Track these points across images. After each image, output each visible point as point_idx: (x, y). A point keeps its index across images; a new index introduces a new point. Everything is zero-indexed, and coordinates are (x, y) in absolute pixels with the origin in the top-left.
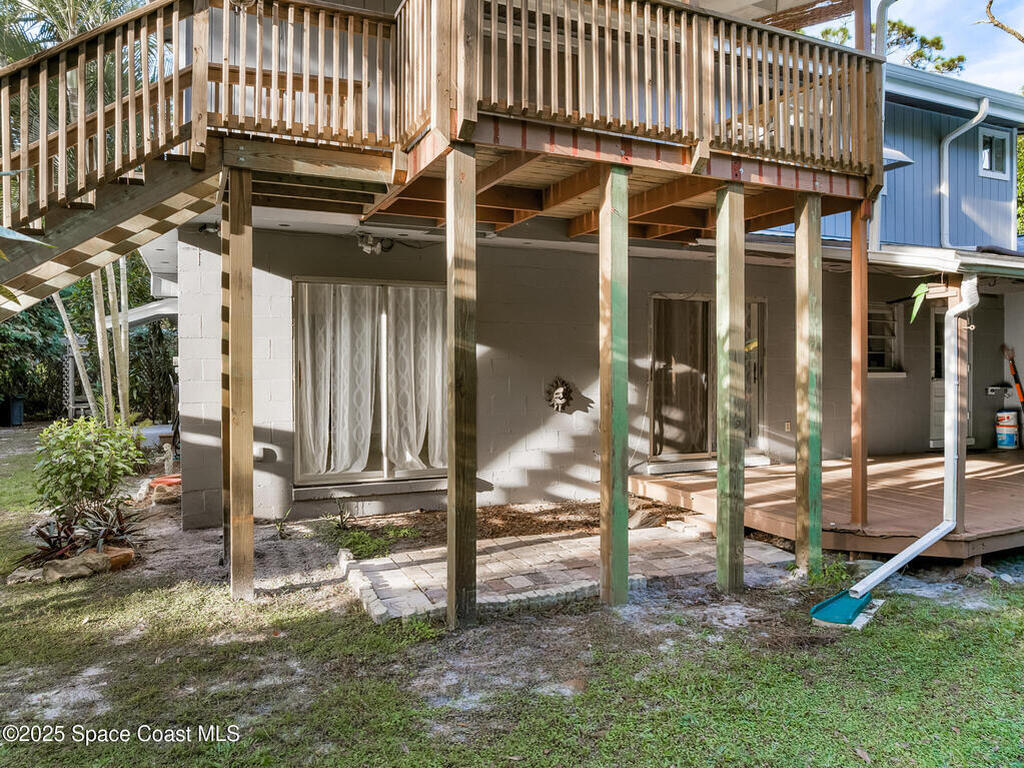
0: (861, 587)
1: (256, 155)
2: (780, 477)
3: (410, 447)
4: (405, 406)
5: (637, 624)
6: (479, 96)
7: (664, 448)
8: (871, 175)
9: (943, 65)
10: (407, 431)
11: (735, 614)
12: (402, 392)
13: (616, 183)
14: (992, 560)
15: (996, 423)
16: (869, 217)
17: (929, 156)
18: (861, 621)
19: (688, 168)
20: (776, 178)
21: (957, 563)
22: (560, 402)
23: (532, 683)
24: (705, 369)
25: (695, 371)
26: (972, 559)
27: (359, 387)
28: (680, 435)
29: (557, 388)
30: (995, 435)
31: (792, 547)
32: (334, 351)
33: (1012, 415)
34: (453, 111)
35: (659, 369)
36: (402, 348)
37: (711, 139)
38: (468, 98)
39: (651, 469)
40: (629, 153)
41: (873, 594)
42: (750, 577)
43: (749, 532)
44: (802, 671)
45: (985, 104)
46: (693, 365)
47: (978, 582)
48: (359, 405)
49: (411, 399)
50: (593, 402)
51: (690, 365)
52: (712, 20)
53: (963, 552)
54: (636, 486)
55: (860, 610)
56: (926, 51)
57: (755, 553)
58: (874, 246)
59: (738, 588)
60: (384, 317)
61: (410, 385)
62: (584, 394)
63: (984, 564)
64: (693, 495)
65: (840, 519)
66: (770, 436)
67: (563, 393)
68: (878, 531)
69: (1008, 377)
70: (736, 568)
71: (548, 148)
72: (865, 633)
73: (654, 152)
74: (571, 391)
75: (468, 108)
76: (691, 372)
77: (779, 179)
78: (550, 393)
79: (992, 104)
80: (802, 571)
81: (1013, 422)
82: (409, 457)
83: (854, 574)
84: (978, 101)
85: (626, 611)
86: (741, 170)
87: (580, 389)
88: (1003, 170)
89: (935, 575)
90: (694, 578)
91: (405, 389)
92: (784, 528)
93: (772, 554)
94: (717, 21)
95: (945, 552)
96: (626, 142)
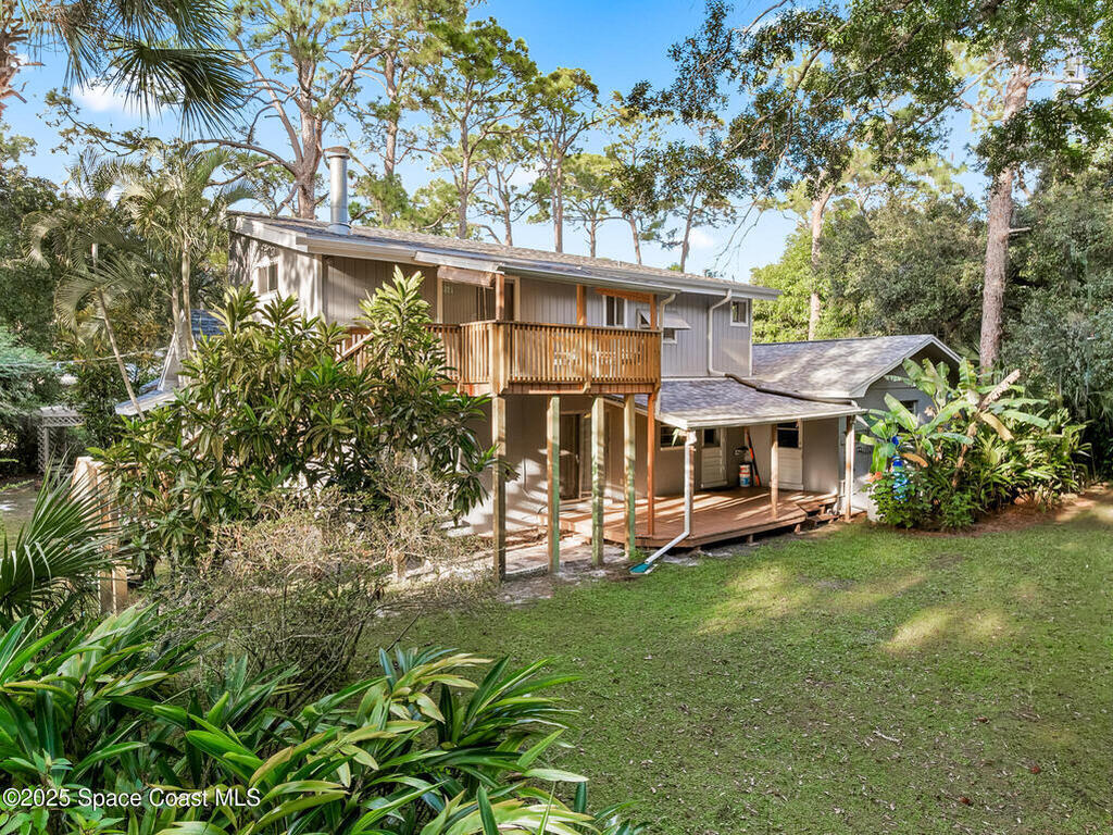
0: (649, 560)
2: (618, 511)
5: (564, 578)
6: (508, 378)
11: (601, 573)
13: (555, 400)
14: (707, 547)
15: (739, 471)
16: (655, 400)
17: (702, 318)
18: (648, 571)
19: (582, 391)
21: (690, 549)
23: (536, 596)
24: (578, 453)
26: (696, 547)
30: (739, 478)
31: (622, 546)
33: (748, 466)
37: (591, 381)
38: (505, 380)
40: (559, 389)
41: (653, 563)
42: (606, 560)
43: (606, 541)
44: (626, 587)
45: (730, 292)
46: (571, 451)
47: (698, 556)
53: (692, 545)
54: (543, 521)
55: (648, 568)
57: (607, 549)
58: (657, 413)
59: (601, 564)
63: (702, 549)
64: (576, 524)
65: (643, 533)
66: (612, 488)
68: (658, 537)
69: (746, 444)
70: (601, 556)
72: (649, 575)
73: (569, 388)
75: (505, 383)
79: (733, 291)
80: (627, 556)
81: (748, 471)
83: (648, 555)
84: (727, 290)
85: (560, 574)
86: (603, 389)
88: (744, 321)
89: (683, 555)
90: (582, 561)
92: (620, 538)
93: (615, 550)
95: (685, 545)
96: (559, 385)
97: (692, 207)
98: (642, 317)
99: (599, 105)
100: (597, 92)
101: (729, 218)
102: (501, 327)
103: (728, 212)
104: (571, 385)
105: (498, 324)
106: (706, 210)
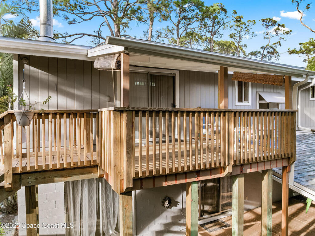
1: (36, 179)
3: (111, 227)
4: (109, 212)
7: (204, 214)
8: (292, 156)
9: (286, 32)
10: (110, 221)
12: (108, 207)
13: (193, 188)
19: (224, 175)
20: (257, 168)
22: (167, 206)
25: (215, 184)
27: (92, 207)
28: (210, 208)
29: (166, 201)
32: (82, 195)
34: (121, 181)
35: (203, 186)
36: (108, 191)
37: (232, 164)
38: (128, 177)
39: (200, 223)
40: (199, 176)
48: (92, 214)
49: (111, 210)
50: (179, 203)
51: (213, 183)
52: (234, 112)
56: (280, 28)
60: (100, 184)
61: (111, 204)
62: (176, 200)
67: (168, 203)
71: (165, 184)
73: (209, 172)
74: (171, 200)
75: (128, 181)
76: (214, 185)
77: (258, 169)
78: (163, 203)
82: (111, 232)
86: (244, 169)
87: (174, 199)
91: (109, 205)
94: (235, 112)
96: (198, 173)
97: (263, 54)
98: (260, 96)
99: (227, 17)
100: (227, 12)
101: (277, 58)
102: (124, 115)
103: (276, 56)
104: (211, 170)
105: (120, 111)
106: (268, 55)
